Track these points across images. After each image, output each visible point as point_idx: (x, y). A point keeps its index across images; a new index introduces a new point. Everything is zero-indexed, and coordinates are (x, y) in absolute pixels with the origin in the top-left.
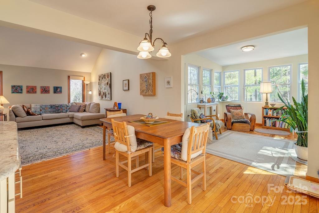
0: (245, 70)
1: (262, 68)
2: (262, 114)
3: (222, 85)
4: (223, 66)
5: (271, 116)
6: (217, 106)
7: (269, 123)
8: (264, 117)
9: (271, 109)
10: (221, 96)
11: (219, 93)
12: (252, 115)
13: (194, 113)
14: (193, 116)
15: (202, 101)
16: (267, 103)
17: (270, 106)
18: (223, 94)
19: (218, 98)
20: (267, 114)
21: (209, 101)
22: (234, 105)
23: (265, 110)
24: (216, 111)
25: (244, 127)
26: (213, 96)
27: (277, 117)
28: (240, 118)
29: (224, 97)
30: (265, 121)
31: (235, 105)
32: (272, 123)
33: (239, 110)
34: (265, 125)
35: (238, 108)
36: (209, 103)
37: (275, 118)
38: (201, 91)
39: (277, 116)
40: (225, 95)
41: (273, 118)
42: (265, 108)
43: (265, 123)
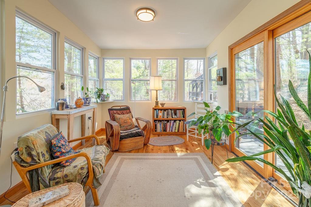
0: (131, 59)
1: (150, 59)
2: (153, 118)
3: (101, 77)
4: (101, 49)
5: (162, 119)
6: (94, 112)
7: (159, 127)
8: (155, 121)
9: (161, 110)
10: (100, 94)
11: (97, 90)
12: (146, 122)
13: (28, 147)
14: (25, 157)
15: (63, 105)
16: (157, 103)
17: (160, 106)
18: (102, 90)
19: (94, 97)
20: (157, 116)
21: (78, 105)
22: (119, 108)
23: (155, 111)
24: (92, 119)
25: (137, 142)
26: (86, 94)
27: (167, 119)
28: (129, 127)
29: (104, 95)
30: (156, 125)
31: (122, 107)
32: (163, 128)
33: (127, 115)
34: (156, 131)
35: (124, 112)
36: (80, 107)
37: (166, 121)
38: (60, 85)
39: (167, 117)
40: (105, 93)
41: (163, 120)
42: (155, 110)
43: (156, 128)
